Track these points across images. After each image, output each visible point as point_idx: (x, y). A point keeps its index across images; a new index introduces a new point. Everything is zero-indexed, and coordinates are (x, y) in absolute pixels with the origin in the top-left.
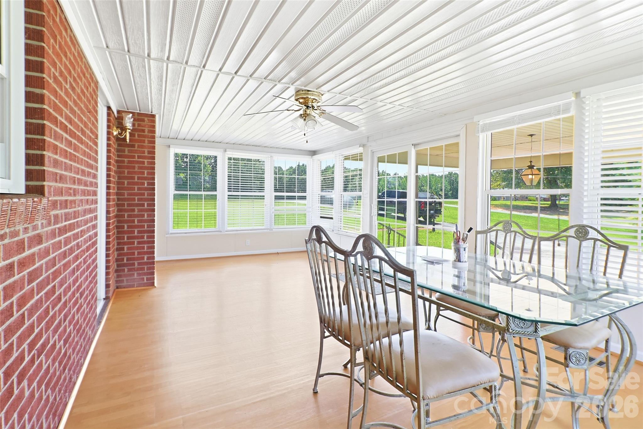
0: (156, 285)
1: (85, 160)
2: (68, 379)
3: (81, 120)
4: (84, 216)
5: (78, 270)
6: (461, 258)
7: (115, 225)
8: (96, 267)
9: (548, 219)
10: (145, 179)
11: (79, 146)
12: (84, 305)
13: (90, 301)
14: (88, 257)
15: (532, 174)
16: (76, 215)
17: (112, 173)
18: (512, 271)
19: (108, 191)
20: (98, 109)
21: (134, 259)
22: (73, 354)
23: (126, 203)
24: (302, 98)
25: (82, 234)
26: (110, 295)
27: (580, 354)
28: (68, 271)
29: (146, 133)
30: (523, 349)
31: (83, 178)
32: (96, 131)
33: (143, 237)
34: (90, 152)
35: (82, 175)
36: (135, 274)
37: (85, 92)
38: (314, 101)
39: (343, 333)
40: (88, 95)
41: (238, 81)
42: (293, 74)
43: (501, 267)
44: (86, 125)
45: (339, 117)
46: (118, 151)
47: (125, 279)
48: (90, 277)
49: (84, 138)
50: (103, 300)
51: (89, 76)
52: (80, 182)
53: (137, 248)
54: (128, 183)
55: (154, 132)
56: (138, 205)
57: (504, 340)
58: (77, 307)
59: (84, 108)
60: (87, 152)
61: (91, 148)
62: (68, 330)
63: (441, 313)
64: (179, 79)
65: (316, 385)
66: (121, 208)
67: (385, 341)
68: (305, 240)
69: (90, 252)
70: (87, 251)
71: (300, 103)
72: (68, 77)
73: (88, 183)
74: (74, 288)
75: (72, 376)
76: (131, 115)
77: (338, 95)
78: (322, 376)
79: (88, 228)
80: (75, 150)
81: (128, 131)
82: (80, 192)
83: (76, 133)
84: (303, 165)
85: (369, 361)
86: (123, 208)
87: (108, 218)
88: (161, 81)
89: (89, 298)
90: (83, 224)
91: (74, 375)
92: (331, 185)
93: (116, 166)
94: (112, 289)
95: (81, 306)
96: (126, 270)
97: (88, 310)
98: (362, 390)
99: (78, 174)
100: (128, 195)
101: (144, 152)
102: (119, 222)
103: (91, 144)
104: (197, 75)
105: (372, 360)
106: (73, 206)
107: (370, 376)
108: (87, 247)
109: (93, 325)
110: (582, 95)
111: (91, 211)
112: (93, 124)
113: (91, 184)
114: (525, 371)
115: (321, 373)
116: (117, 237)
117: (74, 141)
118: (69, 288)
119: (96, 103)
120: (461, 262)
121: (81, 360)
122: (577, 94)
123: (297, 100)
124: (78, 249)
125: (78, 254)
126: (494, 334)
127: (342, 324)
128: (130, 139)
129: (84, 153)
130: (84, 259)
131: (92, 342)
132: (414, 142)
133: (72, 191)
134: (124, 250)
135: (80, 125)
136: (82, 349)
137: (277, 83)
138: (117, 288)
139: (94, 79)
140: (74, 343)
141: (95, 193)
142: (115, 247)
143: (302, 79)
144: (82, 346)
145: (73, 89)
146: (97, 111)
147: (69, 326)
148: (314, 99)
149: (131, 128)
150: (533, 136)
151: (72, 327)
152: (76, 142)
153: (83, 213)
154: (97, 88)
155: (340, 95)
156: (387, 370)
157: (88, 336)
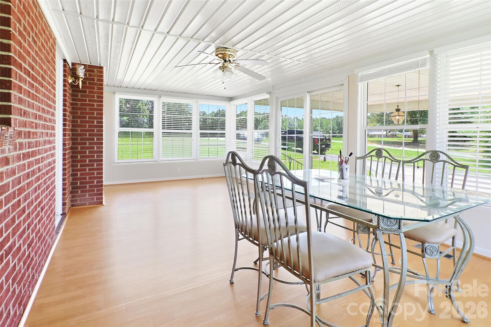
0: (104, 203)
1: (45, 101)
2: (31, 276)
3: (42, 68)
4: (44, 146)
5: (39, 189)
6: (344, 176)
7: (70, 155)
8: (54, 187)
9: (411, 151)
10: (95, 118)
11: (40, 89)
12: (44, 217)
13: (49, 214)
14: (48, 179)
15: (399, 116)
16: (37, 144)
17: (68, 113)
18: (383, 187)
19: (64, 127)
20: (56, 61)
21: (86, 183)
22: (35, 256)
23: (79, 138)
24: (221, 54)
25: (43, 160)
26: (66, 211)
27: (433, 247)
28: (30, 189)
29: (96, 81)
30: (391, 245)
31: (43, 115)
32: (54, 78)
33: (93, 165)
34: (49, 95)
35: (42, 113)
36: (87, 195)
37: (45, 46)
38: (230, 56)
39: (253, 235)
40: (48, 49)
41: (170, 39)
42: (213, 34)
43: (375, 184)
44: (45, 72)
45: (251, 69)
46: (72, 95)
47: (78, 199)
48: (49, 195)
49: (44, 83)
50: (60, 215)
51: (48, 34)
52: (40, 118)
53: (88, 174)
54: (81, 122)
55: (102, 81)
56: (88, 139)
57: (376, 239)
58: (38, 219)
59: (44, 59)
60: (47, 94)
61: (50, 91)
62: (31, 237)
63: (329, 220)
64: (122, 37)
65: (232, 277)
66: (75, 141)
67: (286, 240)
68: (223, 163)
69: (49, 175)
70: (47, 174)
71: (219, 57)
72: (31, 32)
73: (48, 119)
74: (36, 203)
75: (35, 274)
76: (83, 66)
77: (249, 52)
78: (237, 270)
79: (47, 155)
80: (36, 91)
81: (81, 79)
82: (41, 126)
83: (37, 78)
84: (223, 110)
85: (273, 255)
86: (77, 141)
87: (64, 150)
88: (108, 38)
89: (48, 213)
90: (43, 152)
91: (36, 274)
92: (245, 126)
93: (71, 108)
94: (67, 206)
95: (42, 218)
96: (79, 192)
97: (48, 222)
98: (268, 279)
99: (39, 111)
100: (80, 131)
101: (94, 97)
102: (73, 153)
103: (50, 88)
104: (137, 34)
105: (276, 254)
106: (35, 136)
107: (274, 267)
108: (47, 171)
109: (52, 234)
110: (435, 53)
111: (50, 142)
112: (52, 72)
113: (50, 120)
114: (393, 263)
115: (236, 267)
116: (71, 165)
117: (35, 84)
118: (32, 202)
119: (54, 55)
120: (343, 179)
121: (42, 261)
122: (431, 52)
123: (217, 55)
124: (39, 172)
125: (39, 176)
126: (369, 235)
127: (253, 229)
128: (82, 86)
129: (44, 95)
130: (44, 181)
131: (51, 248)
132: (309, 90)
133: (34, 125)
134: (78, 176)
135: (41, 72)
136: (43, 253)
137: (201, 41)
138: (72, 206)
139: (53, 36)
140: (36, 248)
141: (53, 128)
142: (70, 173)
143: (221, 38)
144: (43, 251)
145: (35, 42)
146: (55, 62)
147: (32, 234)
148: (231, 55)
149: (84, 77)
150: (399, 86)
151: (34, 234)
152: (37, 85)
153: (43, 143)
154: (55, 43)
155: (251, 52)
156: (287, 262)
157: (48, 243)
